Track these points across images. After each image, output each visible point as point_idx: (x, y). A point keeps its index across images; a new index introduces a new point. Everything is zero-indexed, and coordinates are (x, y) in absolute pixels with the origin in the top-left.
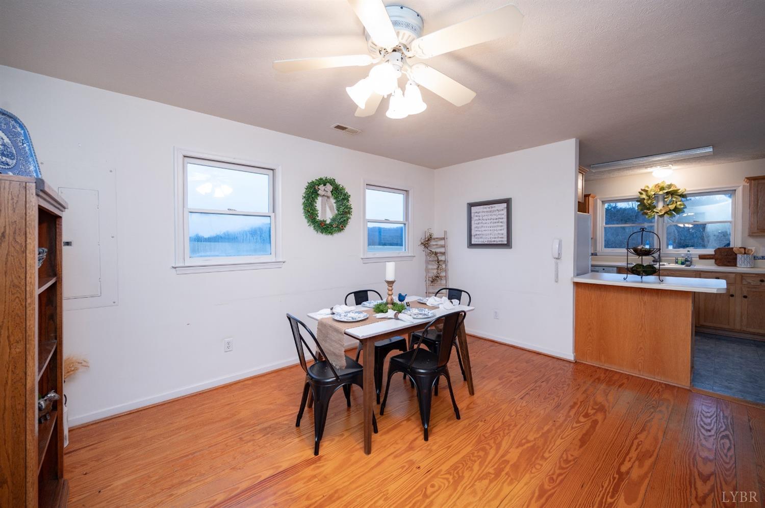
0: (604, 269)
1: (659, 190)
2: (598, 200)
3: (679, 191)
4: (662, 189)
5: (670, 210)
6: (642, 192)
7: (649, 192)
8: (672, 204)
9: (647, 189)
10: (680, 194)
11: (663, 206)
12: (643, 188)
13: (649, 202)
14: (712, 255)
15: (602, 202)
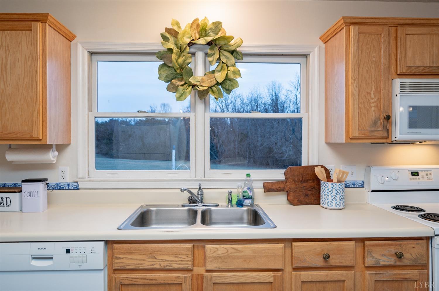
0: (68, 251)
1: (198, 36)
2: (80, 49)
3: (232, 42)
4: (203, 32)
5: (217, 83)
6: (168, 35)
7: (180, 36)
8: (220, 71)
9: (176, 28)
10: (232, 48)
11: (205, 74)
12: (170, 27)
13: (181, 60)
14: (279, 182)
15: (91, 53)
